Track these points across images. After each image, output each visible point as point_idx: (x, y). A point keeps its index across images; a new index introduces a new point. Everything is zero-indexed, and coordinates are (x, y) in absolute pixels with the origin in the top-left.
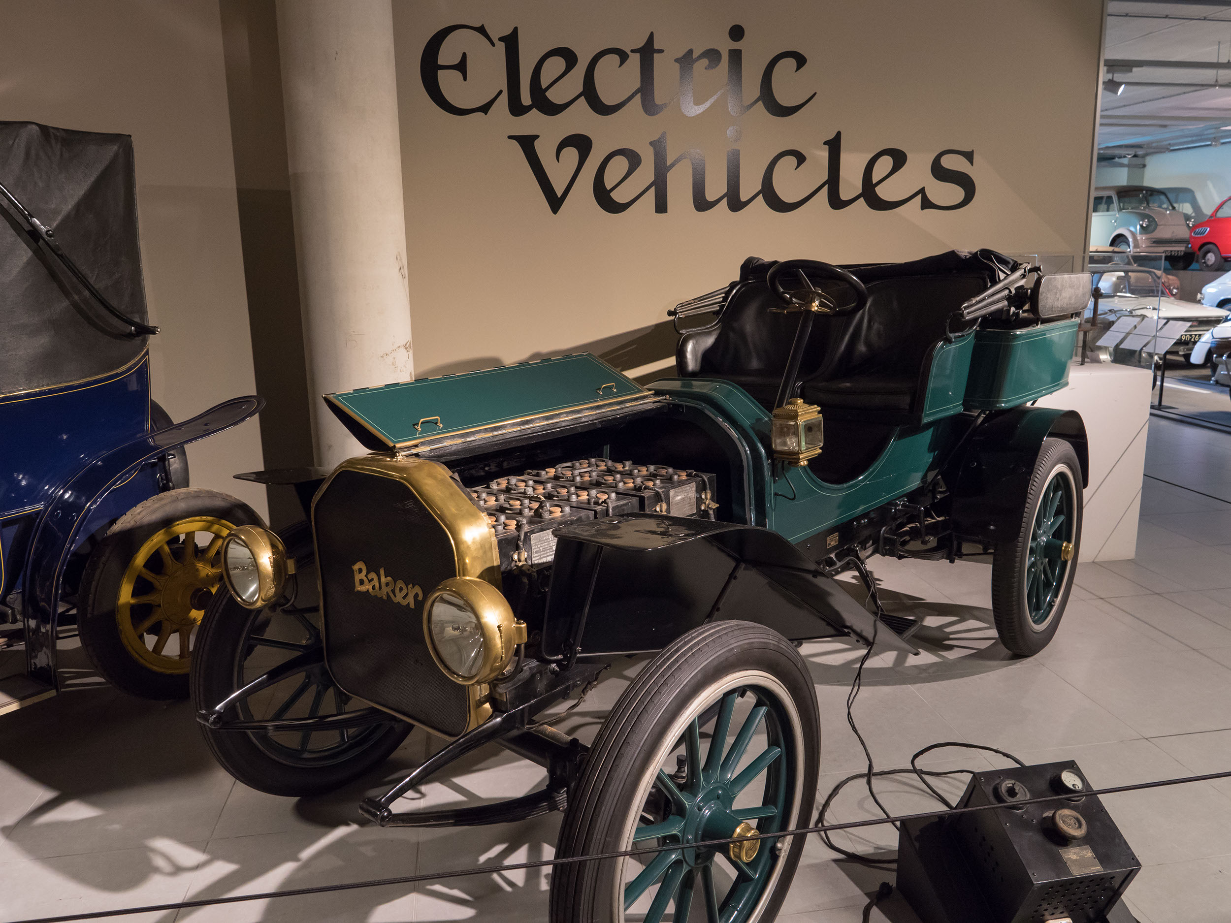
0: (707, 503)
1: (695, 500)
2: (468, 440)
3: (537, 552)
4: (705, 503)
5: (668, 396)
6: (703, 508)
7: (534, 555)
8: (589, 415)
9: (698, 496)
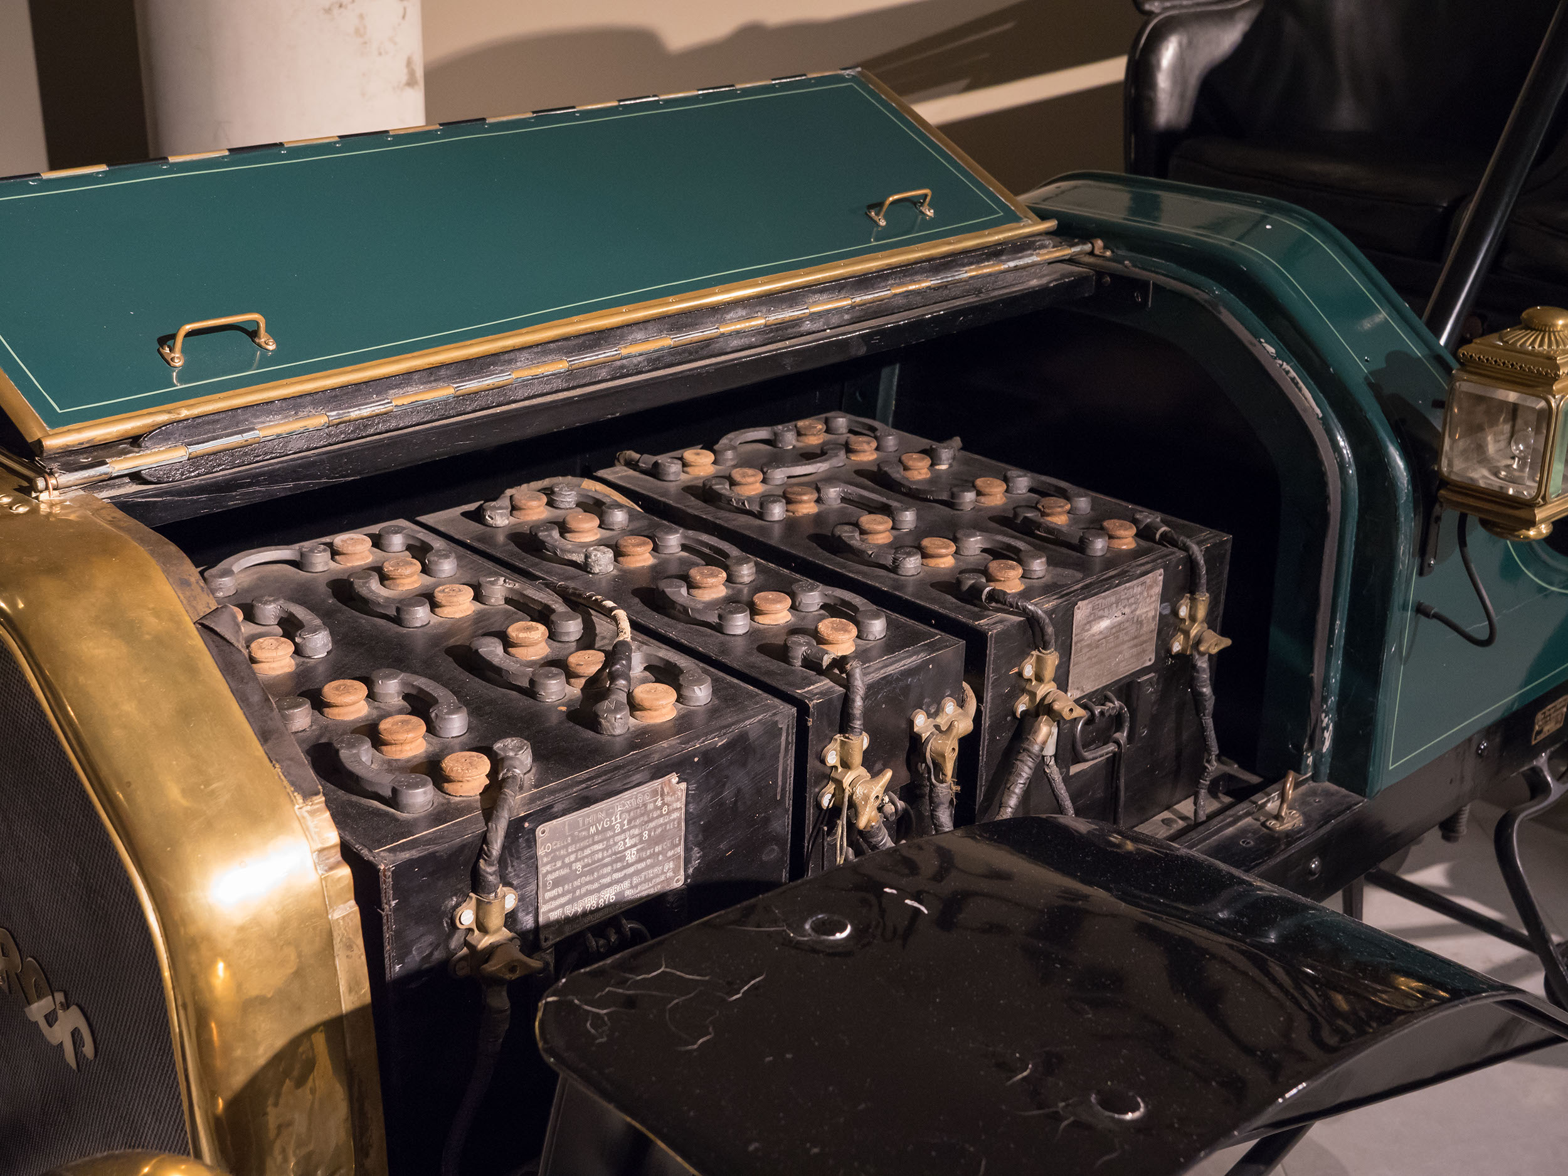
0: (1193, 632)
1: (1154, 626)
2: (354, 413)
3: (557, 883)
4: (1186, 633)
5: (1099, 243)
6: (1176, 647)
7: (548, 895)
8: (828, 311)
9: (1167, 612)
